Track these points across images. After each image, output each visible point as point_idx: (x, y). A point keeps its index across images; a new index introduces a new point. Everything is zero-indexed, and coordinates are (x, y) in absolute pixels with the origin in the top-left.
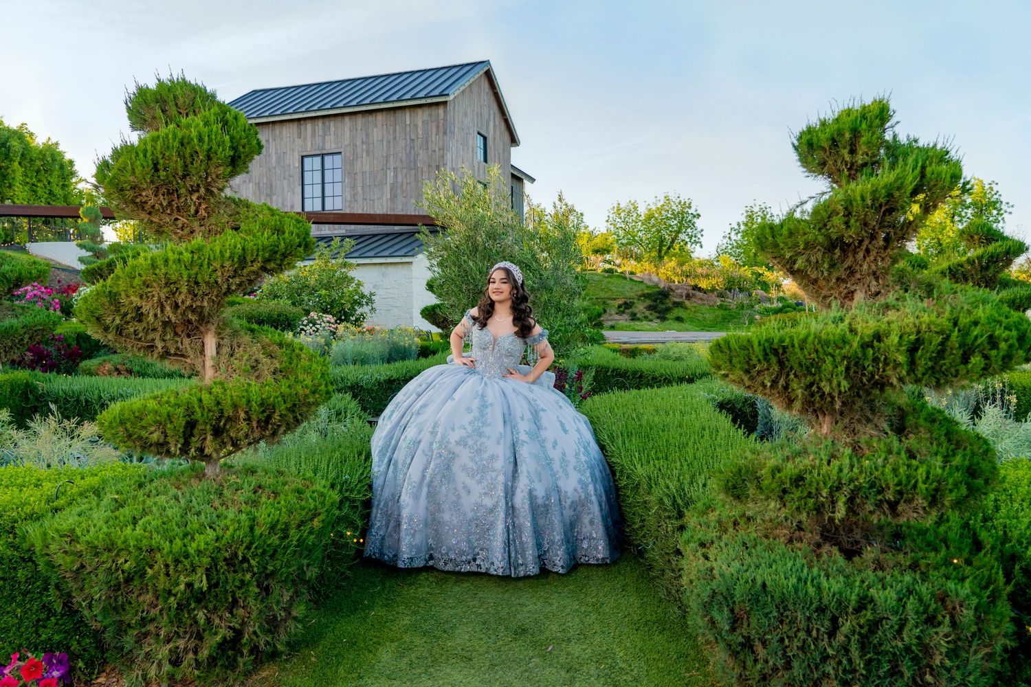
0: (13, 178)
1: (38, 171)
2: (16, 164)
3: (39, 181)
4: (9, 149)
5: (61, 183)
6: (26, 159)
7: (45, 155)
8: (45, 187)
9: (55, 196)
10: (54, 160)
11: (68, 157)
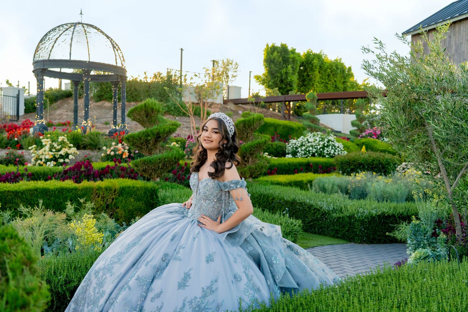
0: (315, 81)
1: (329, 76)
2: (317, 72)
3: (330, 81)
4: (313, 65)
5: (342, 81)
6: (322, 69)
7: (332, 66)
8: (333, 84)
9: (338, 88)
10: (337, 68)
11: (347, 66)
